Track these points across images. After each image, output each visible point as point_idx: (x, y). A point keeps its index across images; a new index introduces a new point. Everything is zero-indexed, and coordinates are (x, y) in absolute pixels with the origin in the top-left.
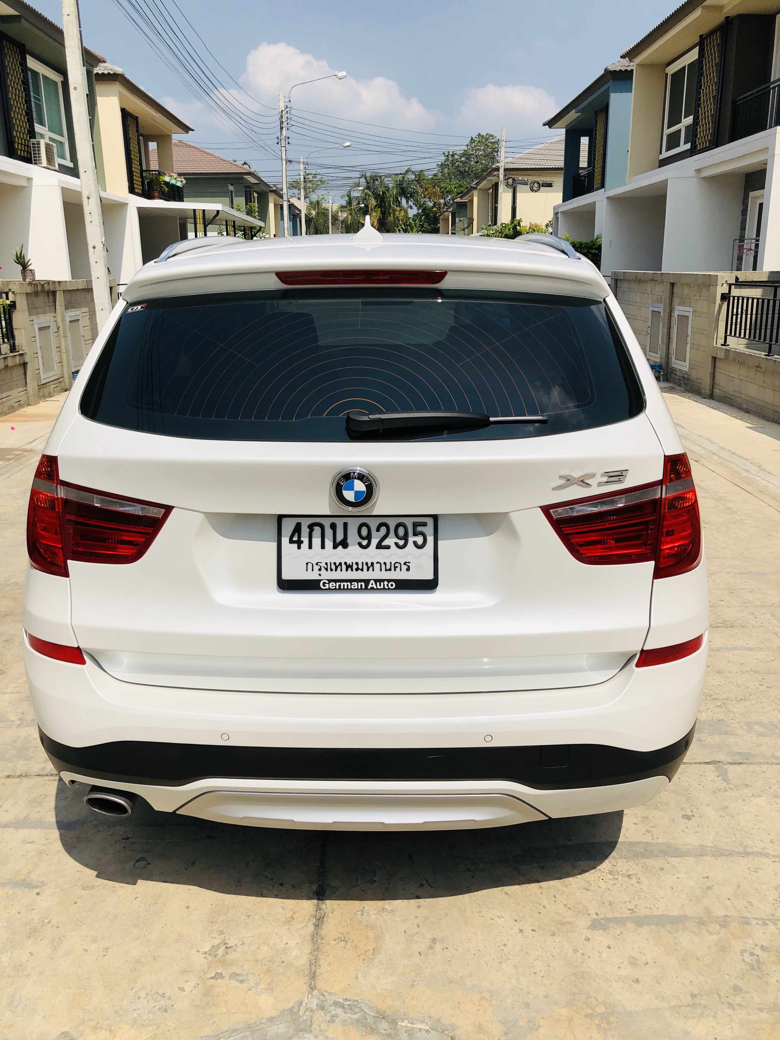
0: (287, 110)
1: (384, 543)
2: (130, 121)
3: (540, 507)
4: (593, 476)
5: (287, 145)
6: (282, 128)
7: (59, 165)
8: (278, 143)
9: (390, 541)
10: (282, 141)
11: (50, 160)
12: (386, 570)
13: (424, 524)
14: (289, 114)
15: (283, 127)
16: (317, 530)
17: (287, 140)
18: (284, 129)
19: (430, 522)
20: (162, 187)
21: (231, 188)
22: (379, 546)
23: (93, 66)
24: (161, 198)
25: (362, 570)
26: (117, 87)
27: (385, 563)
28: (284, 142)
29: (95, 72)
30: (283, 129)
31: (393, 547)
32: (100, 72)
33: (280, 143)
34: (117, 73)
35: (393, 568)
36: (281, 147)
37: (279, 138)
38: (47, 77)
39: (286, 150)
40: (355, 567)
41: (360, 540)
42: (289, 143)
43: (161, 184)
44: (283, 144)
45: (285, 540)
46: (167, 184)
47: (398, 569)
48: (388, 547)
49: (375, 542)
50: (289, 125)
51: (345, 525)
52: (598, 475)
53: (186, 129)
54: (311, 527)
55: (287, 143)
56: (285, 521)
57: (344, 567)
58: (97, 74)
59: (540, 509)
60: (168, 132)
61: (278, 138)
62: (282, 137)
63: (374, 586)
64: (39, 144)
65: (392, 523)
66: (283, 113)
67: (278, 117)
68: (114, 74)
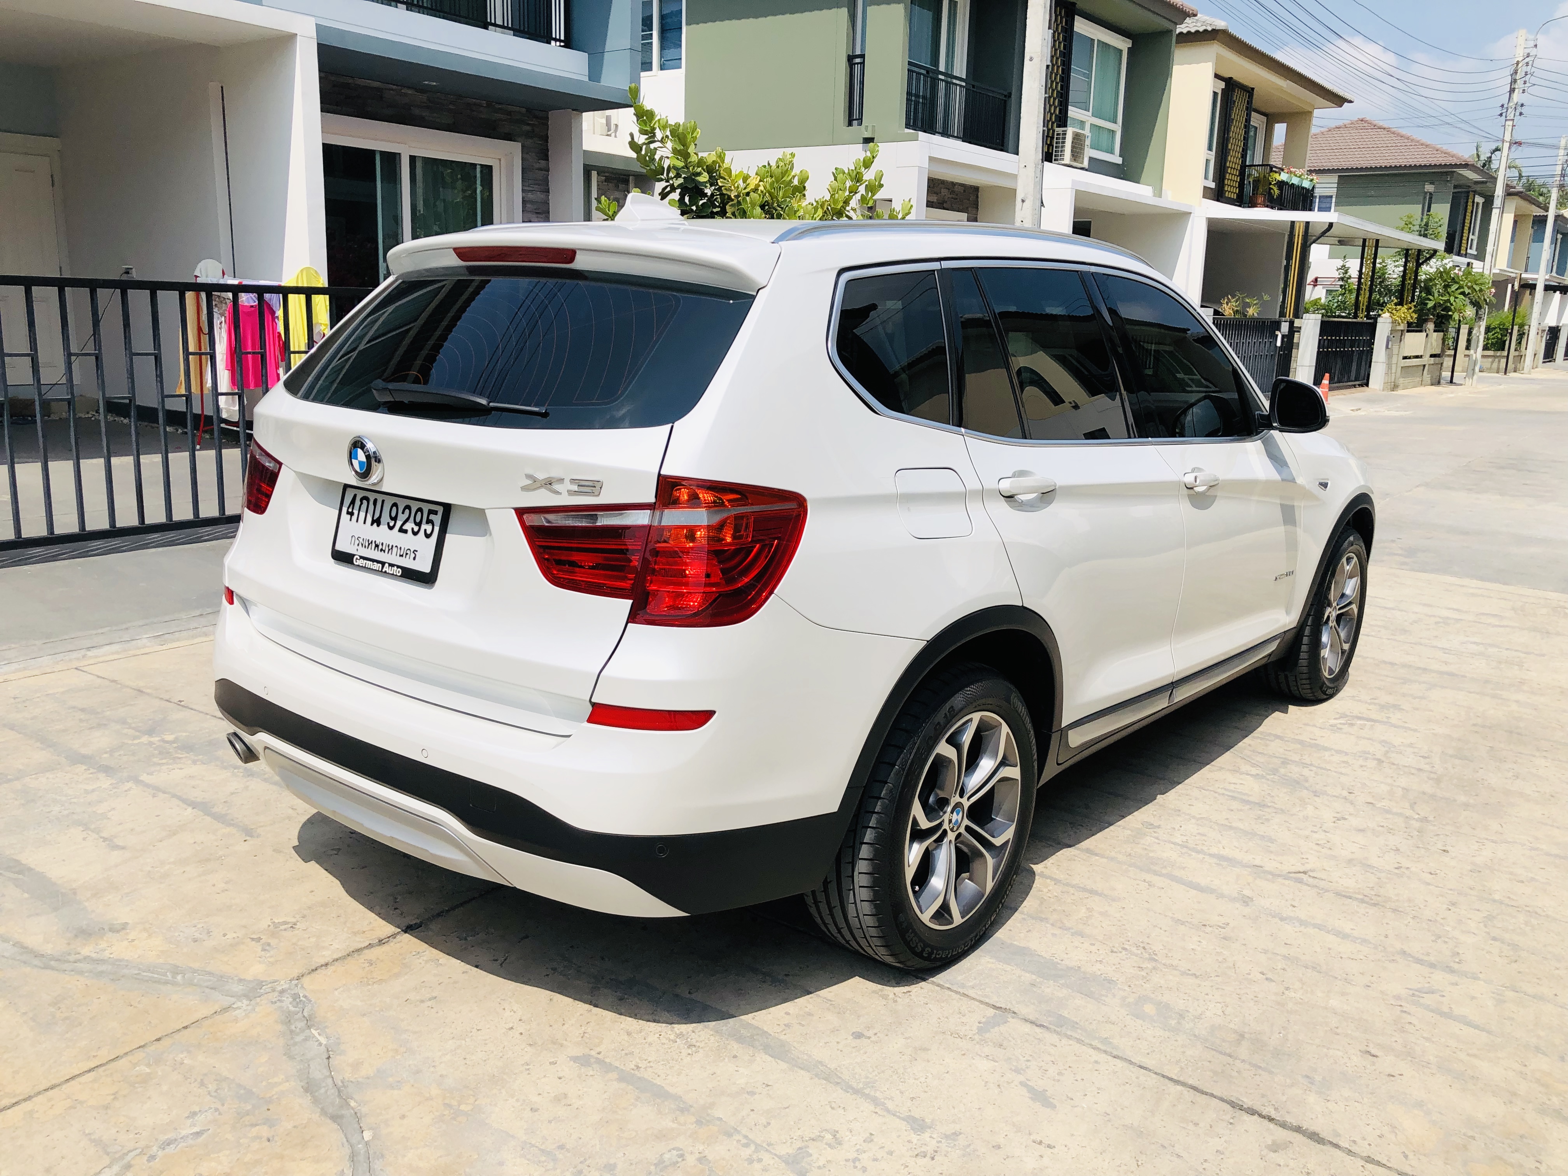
0: (1527, 60)
1: (404, 527)
2: (1237, 95)
3: (513, 508)
4: (561, 480)
5: (1517, 118)
6: (1512, 91)
7: (1091, 159)
8: (1501, 115)
9: (409, 526)
10: (1510, 110)
11: (1077, 153)
12: (400, 556)
13: (435, 513)
14: (1530, 67)
15: (1514, 89)
16: (365, 502)
17: (1519, 110)
18: (1516, 91)
19: (440, 509)
20: (1271, 189)
21: (1429, 188)
22: (402, 530)
23: (1176, 24)
24: (1267, 206)
25: (384, 551)
26: (1215, 49)
27: (400, 548)
28: (1513, 112)
29: (1178, 31)
30: (1514, 91)
31: (410, 532)
32: (1185, 31)
33: (1504, 115)
34: (1217, 28)
35: (404, 555)
36: (1506, 120)
37: (1505, 106)
38: (1106, 44)
39: (1513, 126)
40: (380, 547)
41: (389, 520)
42: (1521, 114)
43: (1270, 184)
44: (1511, 116)
45: (344, 510)
46: (1281, 184)
47: (408, 556)
48: (406, 532)
49: (399, 524)
50: (1526, 85)
51: (383, 501)
52: (567, 481)
53: (1339, 100)
54: (361, 500)
55: (1517, 113)
56: (349, 490)
57: (374, 545)
58: (1181, 33)
59: (513, 511)
60: (1307, 108)
61: (1502, 106)
62: (1510, 104)
63: (387, 570)
64: (1065, 134)
65: (415, 506)
66: (1520, 65)
67: (1509, 71)
68: (1213, 30)
